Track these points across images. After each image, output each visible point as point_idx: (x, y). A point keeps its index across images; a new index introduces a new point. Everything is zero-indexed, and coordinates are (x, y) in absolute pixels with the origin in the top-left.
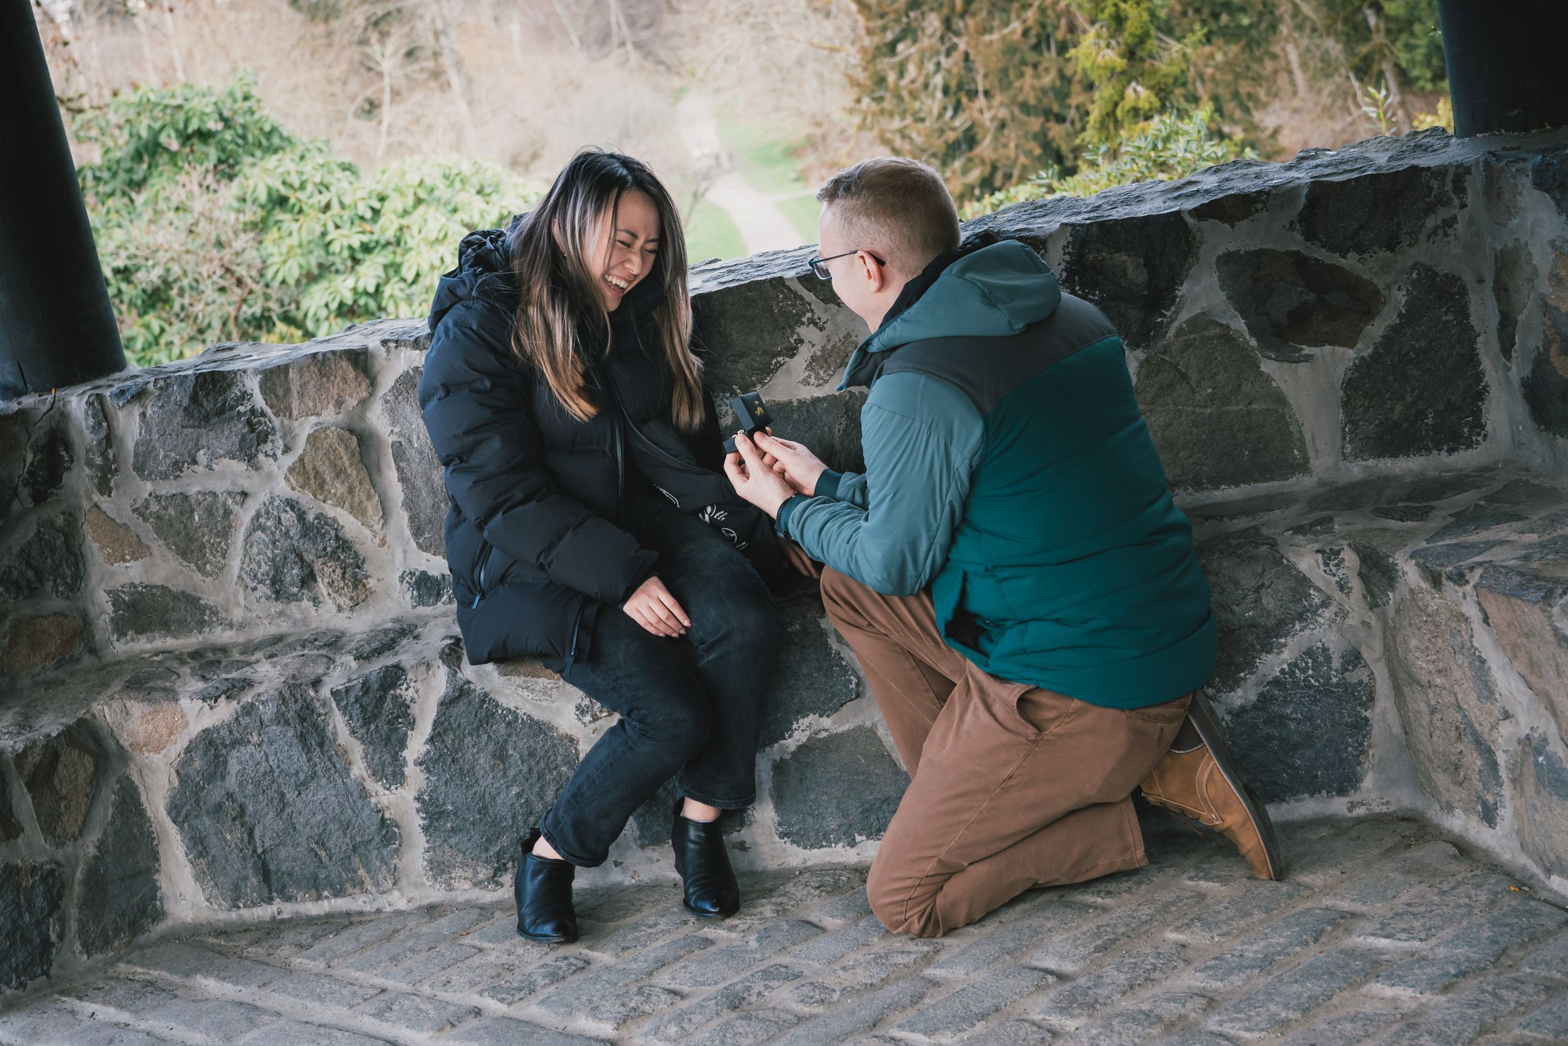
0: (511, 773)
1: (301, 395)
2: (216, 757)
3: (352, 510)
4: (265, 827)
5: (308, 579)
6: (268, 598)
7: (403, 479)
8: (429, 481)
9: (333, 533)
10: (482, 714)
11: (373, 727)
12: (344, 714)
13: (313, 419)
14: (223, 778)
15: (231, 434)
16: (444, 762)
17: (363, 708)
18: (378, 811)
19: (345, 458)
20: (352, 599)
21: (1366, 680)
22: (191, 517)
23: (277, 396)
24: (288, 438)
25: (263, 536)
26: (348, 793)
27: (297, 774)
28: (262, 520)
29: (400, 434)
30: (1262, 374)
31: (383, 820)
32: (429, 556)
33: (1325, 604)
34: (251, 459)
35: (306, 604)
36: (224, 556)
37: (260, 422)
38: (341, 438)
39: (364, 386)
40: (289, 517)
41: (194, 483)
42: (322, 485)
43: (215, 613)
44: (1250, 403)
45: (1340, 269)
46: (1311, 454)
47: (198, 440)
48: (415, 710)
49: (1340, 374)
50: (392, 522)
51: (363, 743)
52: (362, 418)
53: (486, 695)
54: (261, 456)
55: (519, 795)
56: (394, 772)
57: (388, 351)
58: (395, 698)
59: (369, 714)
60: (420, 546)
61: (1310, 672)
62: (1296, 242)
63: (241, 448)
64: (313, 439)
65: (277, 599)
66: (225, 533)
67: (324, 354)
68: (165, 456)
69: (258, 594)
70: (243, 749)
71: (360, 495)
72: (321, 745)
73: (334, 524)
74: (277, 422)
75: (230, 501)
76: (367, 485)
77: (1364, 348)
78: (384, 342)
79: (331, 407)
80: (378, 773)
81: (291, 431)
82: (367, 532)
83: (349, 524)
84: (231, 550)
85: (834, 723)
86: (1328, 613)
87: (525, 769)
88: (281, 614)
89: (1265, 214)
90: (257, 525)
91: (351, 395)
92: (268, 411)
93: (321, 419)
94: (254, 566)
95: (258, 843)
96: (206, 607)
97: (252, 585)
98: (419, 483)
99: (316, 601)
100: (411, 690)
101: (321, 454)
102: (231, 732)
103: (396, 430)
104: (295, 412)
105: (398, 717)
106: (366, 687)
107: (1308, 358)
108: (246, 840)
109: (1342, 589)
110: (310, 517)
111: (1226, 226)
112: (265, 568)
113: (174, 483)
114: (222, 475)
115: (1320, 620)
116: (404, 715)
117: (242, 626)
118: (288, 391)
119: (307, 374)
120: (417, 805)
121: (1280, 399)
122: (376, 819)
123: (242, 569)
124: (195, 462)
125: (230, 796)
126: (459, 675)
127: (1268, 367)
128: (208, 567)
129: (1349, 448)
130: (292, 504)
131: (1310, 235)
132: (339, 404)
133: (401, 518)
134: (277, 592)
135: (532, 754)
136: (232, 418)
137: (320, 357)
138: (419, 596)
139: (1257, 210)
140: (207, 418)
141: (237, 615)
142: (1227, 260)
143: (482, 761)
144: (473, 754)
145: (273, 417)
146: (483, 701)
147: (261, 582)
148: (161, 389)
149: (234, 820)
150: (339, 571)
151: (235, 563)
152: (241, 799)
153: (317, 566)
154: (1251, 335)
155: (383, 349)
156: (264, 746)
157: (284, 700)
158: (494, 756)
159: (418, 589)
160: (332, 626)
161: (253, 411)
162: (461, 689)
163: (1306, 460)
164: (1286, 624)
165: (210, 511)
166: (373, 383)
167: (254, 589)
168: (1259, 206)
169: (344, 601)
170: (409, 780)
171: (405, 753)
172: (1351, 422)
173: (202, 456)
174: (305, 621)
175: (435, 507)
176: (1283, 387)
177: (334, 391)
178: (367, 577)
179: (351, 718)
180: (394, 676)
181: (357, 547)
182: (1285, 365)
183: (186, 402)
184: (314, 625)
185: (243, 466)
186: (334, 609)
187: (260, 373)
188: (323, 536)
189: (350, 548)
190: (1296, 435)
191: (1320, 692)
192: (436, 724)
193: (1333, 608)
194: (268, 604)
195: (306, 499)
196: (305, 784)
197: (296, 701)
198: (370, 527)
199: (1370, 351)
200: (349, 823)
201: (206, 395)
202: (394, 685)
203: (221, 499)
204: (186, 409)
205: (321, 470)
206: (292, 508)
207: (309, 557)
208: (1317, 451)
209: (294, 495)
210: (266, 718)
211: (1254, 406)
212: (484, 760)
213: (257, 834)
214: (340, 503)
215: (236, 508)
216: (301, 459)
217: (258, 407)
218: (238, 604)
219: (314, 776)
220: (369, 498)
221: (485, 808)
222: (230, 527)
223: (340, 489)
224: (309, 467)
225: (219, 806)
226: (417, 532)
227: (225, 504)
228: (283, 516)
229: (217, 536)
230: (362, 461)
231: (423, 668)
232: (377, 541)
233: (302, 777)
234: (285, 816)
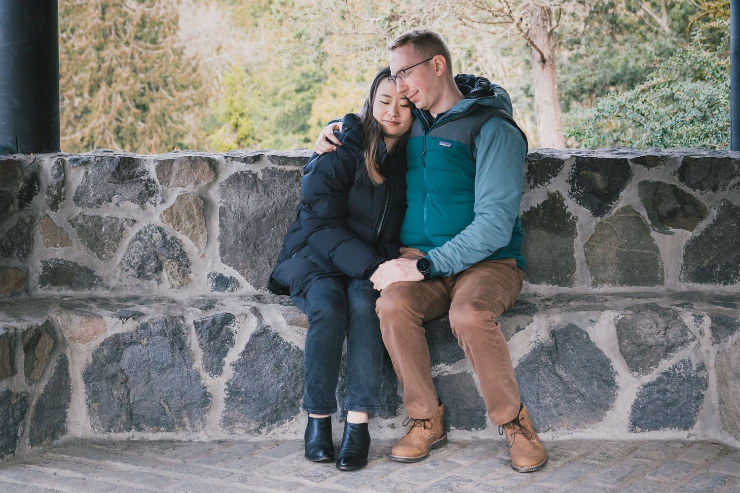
0: (282, 375)
1: (178, 176)
2: (118, 349)
3: (192, 237)
4: (137, 390)
5: (159, 269)
6: (134, 276)
7: (221, 226)
8: (236, 228)
9: (179, 248)
10: (273, 343)
11: (212, 343)
12: (199, 334)
13: (181, 189)
14: (118, 361)
15: (136, 189)
16: (246, 366)
17: (211, 333)
18: (204, 388)
19: (195, 210)
20: (181, 282)
21: (705, 377)
22: (100, 229)
23: (164, 174)
24: (164, 196)
25: (140, 244)
26: (189, 376)
27: (162, 364)
28: (142, 235)
29: (225, 203)
30: (650, 237)
31: (205, 392)
32: (226, 266)
33: (693, 340)
34: (142, 204)
35: (154, 282)
36: (114, 251)
37: (151, 186)
38: (195, 200)
39: (212, 176)
40: (157, 236)
41: (106, 212)
42: (179, 222)
43: (101, 280)
44: (643, 249)
45: (691, 196)
46: (665, 277)
47: (115, 190)
48: (236, 337)
49: (684, 243)
50: (210, 246)
51: (204, 351)
52: (206, 192)
53: (277, 334)
54: (148, 203)
55: (283, 387)
56: (217, 368)
57: (227, 162)
58: (228, 329)
59: (213, 336)
60: (222, 261)
61: (682, 370)
62: (675, 181)
63: (139, 197)
64: (180, 199)
65: (138, 277)
66: (118, 240)
67: (196, 157)
68: (94, 196)
69: (128, 273)
70: (135, 347)
71: (198, 230)
72: (181, 349)
73: (180, 243)
74: (160, 187)
75: (125, 223)
76: (203, 226)
77: (696, 233)
78: (226, 157)
79: (192, 184)
80: (208, 368)
81: (166, 193)
82: (196, 250)
83: (188, 243)
84: (119, 249)
85: (452, 369)
86: (693, 344)
87: (290, 374)
88: (138, 285)
89: (663, 166)
90: (138, 238)
91: (204, 180)
92: (157, 181)
93: (185, 189)
94: (131, 258)
95: (131, 397)
96: (97, 276)
97: (126, 267)
98: (230, 229)
99: (159, 281)
100: (236, 327)
101: (183, 206)
102: (132, 337)
103: (223, 201)
104: (171, 184)
105: (227, 340)
106: (214, 322)
107: (672, 233)
108: (126, 395)
109: (701, 334)
110: (168, 238)
111: (646, 168)
112: (136, 260)
113: (95, 210)
114: (123, 210)
115: (689, 346)
116: (230, 339)
117: (114, 289)
118: (170, 172)
119: (184, 166)
120: (226, 387)
121: (657, 250)
122: (201, 392)
123: (123, 259)
124: (110, 201)
125: (122, 371)
126: (263, 322)
127: (654, 234)
128: (104, 256)
129: (682, 277)
130: (160, 229)
131: (682, 179)
132: (197, 183)
133: (216, 245)
134: (139, 274)
135: (295, 367)
136: (137, 181)
137: (193, 159)
138: (216, 286)
139: (660, 164)
140: (123, 179)
141: (113, 283)
142: (644, 184)
143: (267, 368)
144: (263, 364)
145: (158, 184)
146: (275, 337)
147: (132, 267)
148: (98, 161)
149: (121, 383)
150: (177, 267)
151: (120, 256)
152: (127, 373)
153: (165, 263)
154: (649, 219)
155: (225, 161)
156: (149, 346)
157: (166, 323)
158: (275, 366)
159: (216, 282)
160: (165, 295)
161: (149, 180)
162: (264, 330)
163: (663, 279)
164: (675, 346)
165: (112, 227)
166: (216, 176)
167: (127, 270)
168: (662, 162)
169: (176, 283)
170: (224, 373)
171: (225, 359)
172: (686, 264)
173: (115, 199)
174: (149, 291)
175: (236, 242)
176: (659, 245)
177: (196, 176)
178: (190, 273)
179: (202, 337)
180: (228, 318)
181: (189, 256)
182: (661, 234)
183: (113, 169)
184: (154, 293)
185: (137, 206)
186: (169, 286)
187: (158, 161)
188: (174, 248)
189: (186, 256)
190: (660, 267)
191: (684, 380)
192: (248, 345)
193: (695, 342)
194: (132, 279)
195: (169, 228)
196: (164, 369)
197: (172, 325)
198: (198, 247)
199: (699, 234)
200: (185, 392)
201: (125, 168)
202: (228, 323)
203: (121, 222)
204: (113, 173)
205: (180, 214)
206: (160, 232)
207: (162, 258)
208: (668, 275)
209: (162, 225)
210: (153, 332)
211: (645, 251)
212: (269, 367)
213: (132, 392)
214: (186, 232)
215: (127, 227)
216: (171, 208)
217: (151, 178)
218: (115, 277)
219: (173, 365)
220: (202, 232)
221: (263, 392)
222: (122, 236)
223: (188, 225)
224: (175, 212)
225: (114, 376)
226: (223, 253)
227: (122, 224)
228: (154, 234)
229: (113, 240)
230: (203, 213)
231: (244, 317)
232: (200, 255)
233: (165, 365)
234: (149, 385)
